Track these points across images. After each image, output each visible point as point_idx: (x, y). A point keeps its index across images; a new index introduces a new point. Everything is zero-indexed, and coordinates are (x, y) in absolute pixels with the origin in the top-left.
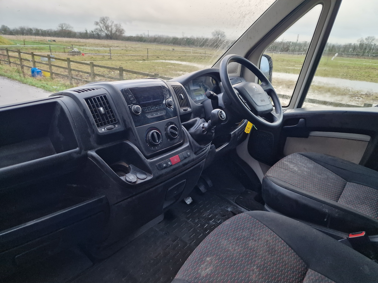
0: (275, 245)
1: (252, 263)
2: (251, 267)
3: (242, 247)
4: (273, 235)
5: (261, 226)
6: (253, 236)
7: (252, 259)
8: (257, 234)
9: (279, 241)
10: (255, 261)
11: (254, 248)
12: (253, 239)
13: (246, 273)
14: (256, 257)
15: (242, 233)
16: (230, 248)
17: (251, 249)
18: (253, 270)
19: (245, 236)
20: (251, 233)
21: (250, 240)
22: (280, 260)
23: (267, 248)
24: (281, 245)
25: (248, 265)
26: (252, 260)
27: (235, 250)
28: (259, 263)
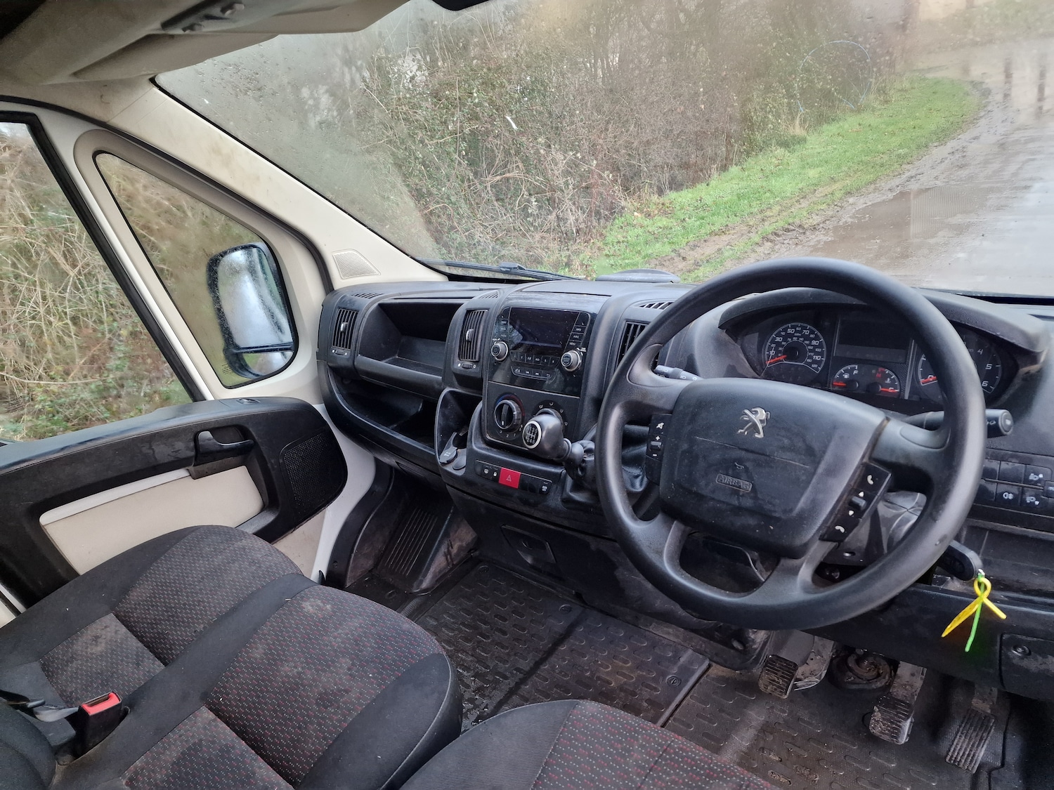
0: (338, 708)
1: (308, 663)
2: (302, 663)
3: (339, 647)
4: (361, 705)
5: (383, 679)
6: (362, 666)
7: (314, 664)
8: (366, 673)
9: (345, 717)
10: (310, 669)
11: (335, 667)
12: (353, 664)
13: (293, 657)
14: (317, 670)
15: (371, 647)
16: (340, 631)
17: (333, 662)
18: (295, 667)
19: (361, 651)
20: (367, 661)
21: (352, 659)
22: (308, 716)
23: (332, 691)
24: (337, 720)
25: (306, 658)
26: (312, 664)
27: (335, 638)
28: (306, 676)
